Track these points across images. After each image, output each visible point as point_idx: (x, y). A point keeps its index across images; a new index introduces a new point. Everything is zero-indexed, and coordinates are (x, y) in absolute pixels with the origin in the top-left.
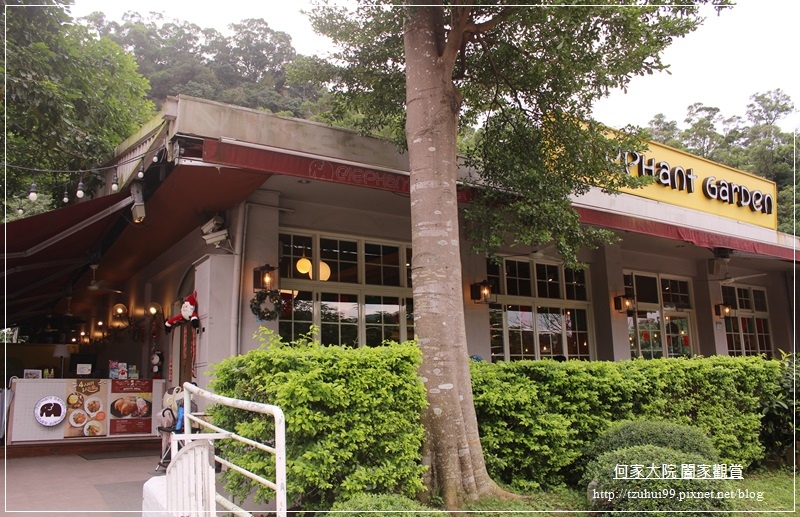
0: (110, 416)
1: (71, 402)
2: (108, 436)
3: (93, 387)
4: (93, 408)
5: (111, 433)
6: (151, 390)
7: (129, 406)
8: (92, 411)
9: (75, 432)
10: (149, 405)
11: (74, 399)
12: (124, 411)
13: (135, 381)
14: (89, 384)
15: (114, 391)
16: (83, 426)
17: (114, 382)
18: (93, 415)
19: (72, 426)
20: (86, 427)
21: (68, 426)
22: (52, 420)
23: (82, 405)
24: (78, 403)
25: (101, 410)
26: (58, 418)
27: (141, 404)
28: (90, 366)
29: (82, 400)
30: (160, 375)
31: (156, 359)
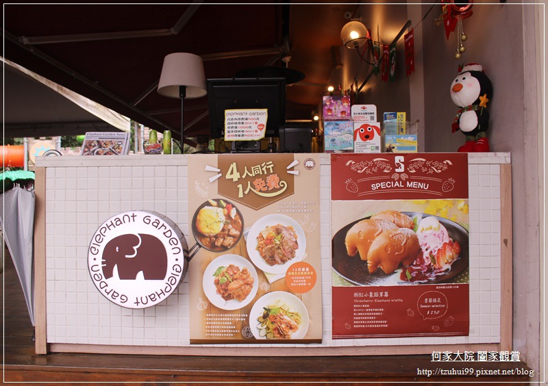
0: (331, 279)
1: (205, 230)
2: (329, 341)
3: (273, 181)
4: (275, 251)
5: (338, 333)
6: (461, 191)
7: (393, 244)
8: (271, 261)
9: (223, 327)
10: (460, 239)
11: (213, 220)
12: (377, 262)
13: (408, 158)
14: (257, 170)
15: (340, 192)
16: (248, 310)
17: (338, 160)
18: (277, 272)
19: (211, 307)
20: (256, 313)
21: (200, 306)
22: (140, 288)
23: (240, 239)
24: (225, 233)
25: (300, 255)
26: (157, 285)
27: (432, 237)
28: (262, 116)
29: (239, 222)
30: (481, 140)
31: (469, 90)
